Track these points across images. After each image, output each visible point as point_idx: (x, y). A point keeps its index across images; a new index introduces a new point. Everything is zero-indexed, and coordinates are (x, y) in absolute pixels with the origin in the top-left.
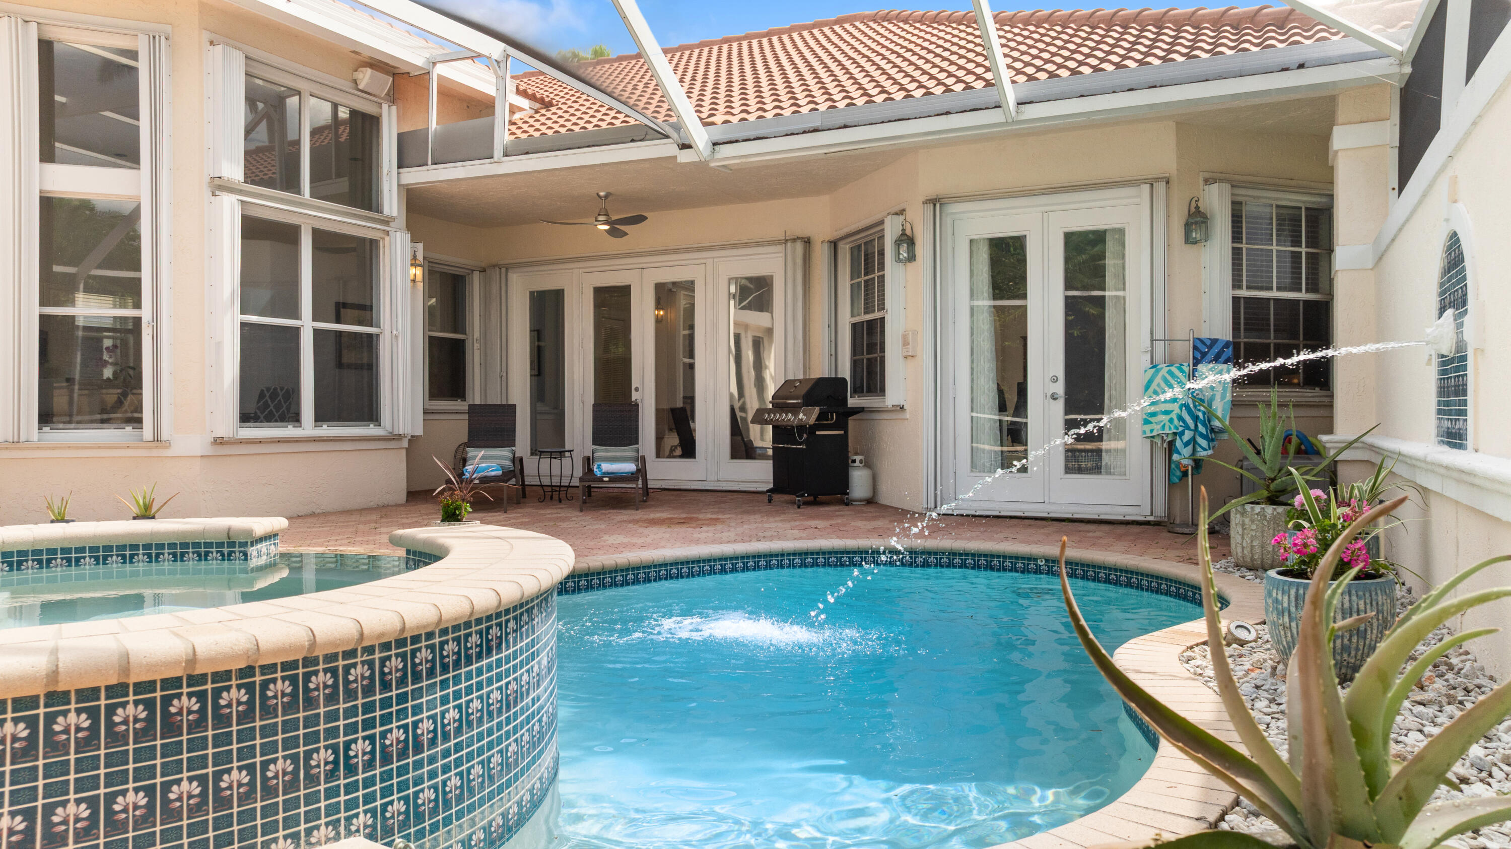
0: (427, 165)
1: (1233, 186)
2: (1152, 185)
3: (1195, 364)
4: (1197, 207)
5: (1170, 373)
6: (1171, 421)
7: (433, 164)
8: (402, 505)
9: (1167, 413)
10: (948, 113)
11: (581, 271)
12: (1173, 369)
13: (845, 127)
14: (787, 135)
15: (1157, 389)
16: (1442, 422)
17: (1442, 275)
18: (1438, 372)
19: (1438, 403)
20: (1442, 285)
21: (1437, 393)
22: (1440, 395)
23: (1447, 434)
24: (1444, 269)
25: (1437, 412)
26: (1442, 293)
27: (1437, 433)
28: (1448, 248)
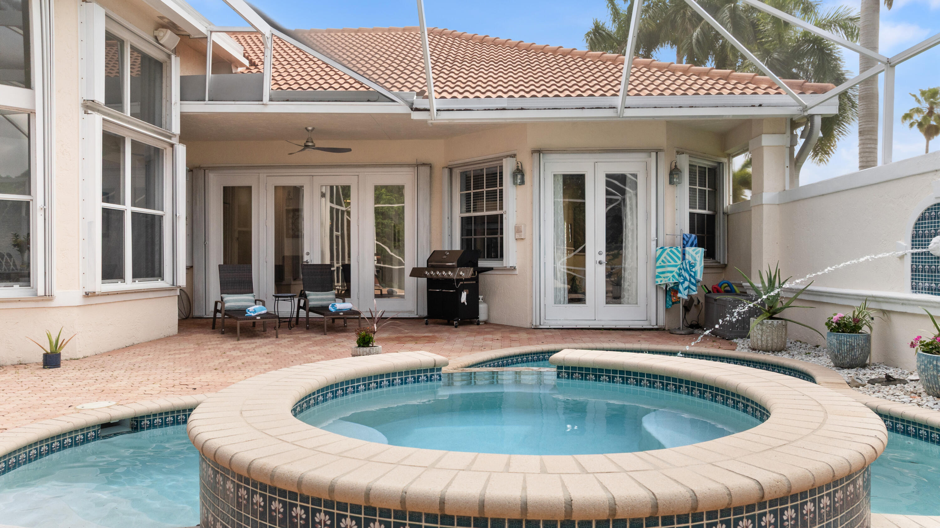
0: (204, 100)
1: (690, 156)
2: (657, 153)
3: (684, 247)
4: (676, 166)
5: (671, 251)
6: (673, 276)
7: (209, 100)
8: (176, 335)
9: (671, 272)
11: (265, 175)
12: (673, 249)
13: (522, 109)
14: (485, 110)
15: (664, 260)
16: (920, 284)
17: (919, 220)
18: (913, 262)
19: (912, 275)
20: (919, 224)
21: (912, 271)
22: (916, 272)
23: (928, 290)
24: (922, 218)
25: (912, 279)
26: (919, 228)
27: (912, 288)
28: (932, 209)
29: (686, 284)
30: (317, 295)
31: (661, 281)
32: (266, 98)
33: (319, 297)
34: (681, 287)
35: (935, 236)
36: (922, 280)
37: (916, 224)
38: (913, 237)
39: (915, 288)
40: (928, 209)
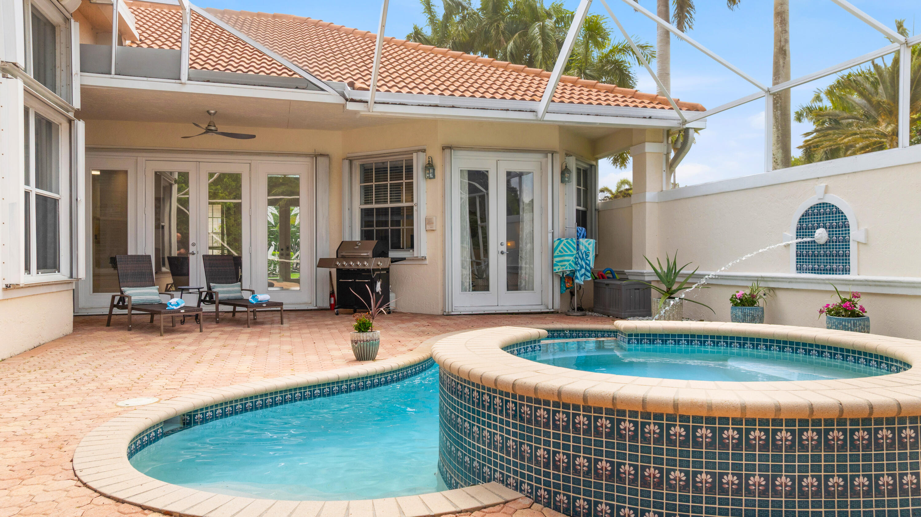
0: (110, 74)
1: (576, 159)
2: (552, 154)
3: (578, 239)
4: (566, 167)
5: (567, 242)
6: (570, 265)
7: (116, 74)
8: (70, 335)
9: (568, 261)
10: (508, 110)
11: (144, 159)
12: (569, 241)
13: (453, 107)
14: (419, 105)
15: (561, 250)
16: (804, 266)
17: (803, 216)
18: (797, 249)
19: (797, 259)
20: (803, 219)
21: (797, 256)
22: (800, 256)
23: (812, 270)
24: (806, 214)
25: (797, 262)
26: (803, 222)
27: (797, 269)
28: (815, 207)
29: (583, 271)
30: (223, 287)
31: (559, 269)
32: (184, 76)
33: (225, 289)
34: (578, 274)
35: (817, 228)
36: (806, 262)
37: (800, 219)
38: (797, 229)
39: (799, 269)
40: (811, 207)
